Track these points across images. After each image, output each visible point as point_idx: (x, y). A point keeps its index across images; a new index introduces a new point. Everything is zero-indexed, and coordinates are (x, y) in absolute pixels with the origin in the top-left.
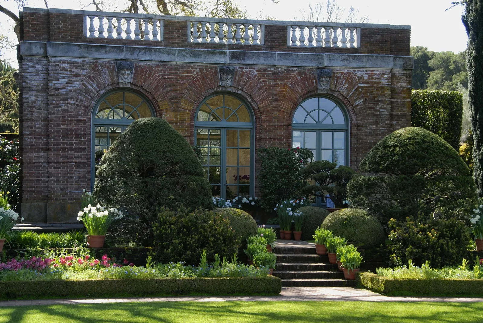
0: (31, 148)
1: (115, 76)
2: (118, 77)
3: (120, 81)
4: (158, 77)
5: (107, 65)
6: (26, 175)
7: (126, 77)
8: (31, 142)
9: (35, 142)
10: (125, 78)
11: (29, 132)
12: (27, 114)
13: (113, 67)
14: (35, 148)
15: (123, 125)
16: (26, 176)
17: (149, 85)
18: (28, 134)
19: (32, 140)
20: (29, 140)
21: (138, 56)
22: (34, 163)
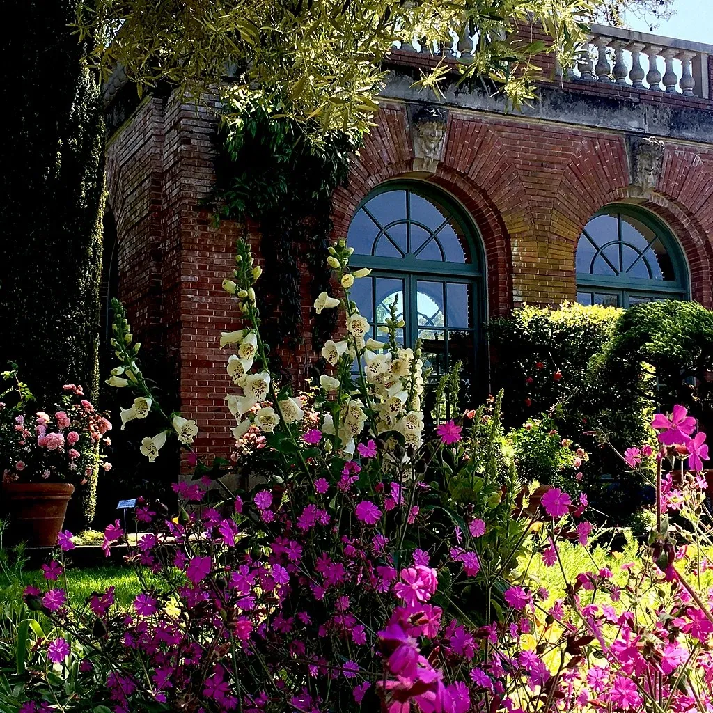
0: (203, 323)
1: (403, 142)
2: (411, 145)
3: (418, 155)
4: (500, 151)
5: (387, 112)
6: (188, 395)
7: (433, 146)
8: (202, 306)
9: (213, 306)
10: (428, 148)
11: (195, 279)
12: (193, 228)
13: (401, 120)
14: (212, 323)
15: (409, 273)
16: (189, 399)
17: (482, 169)
18: (194, 284)
19: (204, 299)
20: (196, 299)
21: (457, 96)
22: (209, 364)
